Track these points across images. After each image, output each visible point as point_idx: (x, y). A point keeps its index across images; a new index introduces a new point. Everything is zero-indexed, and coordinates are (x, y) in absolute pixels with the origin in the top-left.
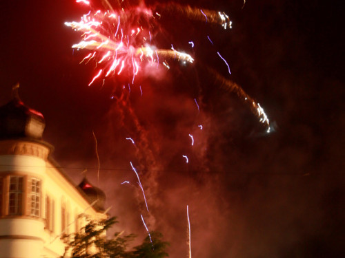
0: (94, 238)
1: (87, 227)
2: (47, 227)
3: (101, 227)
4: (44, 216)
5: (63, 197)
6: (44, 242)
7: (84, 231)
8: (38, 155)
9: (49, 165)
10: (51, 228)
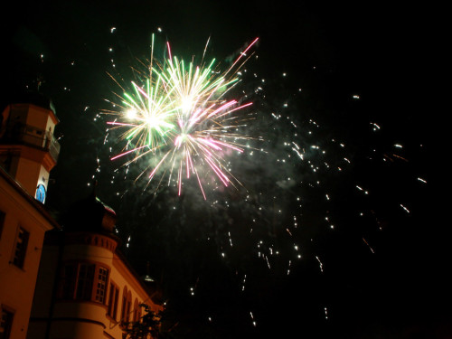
0: (150, 328)
1: (145, 317)
2: (108, 314)
3: (158, 319)
4: (107, 303)
5: (126, 288)
6: (105, 327)
7: (142, 321)
8: (107, 248)
9: (117, 257)
10: (112, 315)
